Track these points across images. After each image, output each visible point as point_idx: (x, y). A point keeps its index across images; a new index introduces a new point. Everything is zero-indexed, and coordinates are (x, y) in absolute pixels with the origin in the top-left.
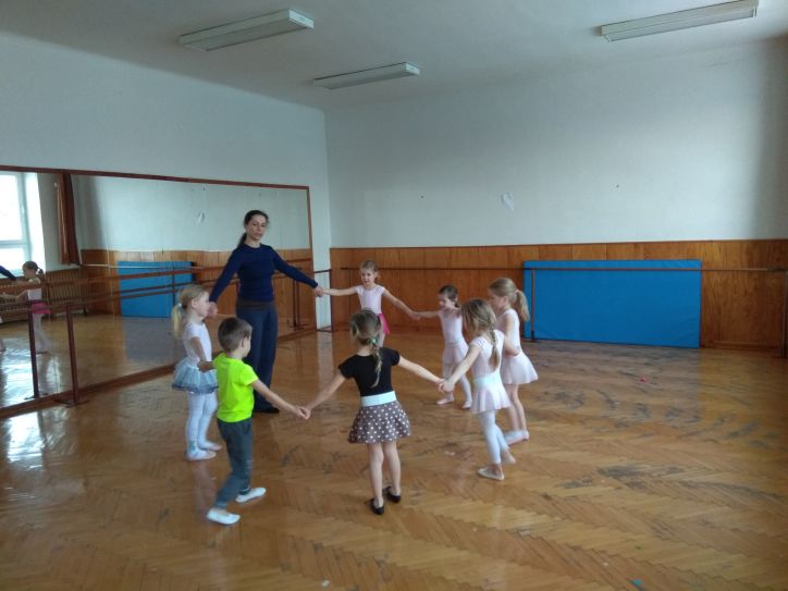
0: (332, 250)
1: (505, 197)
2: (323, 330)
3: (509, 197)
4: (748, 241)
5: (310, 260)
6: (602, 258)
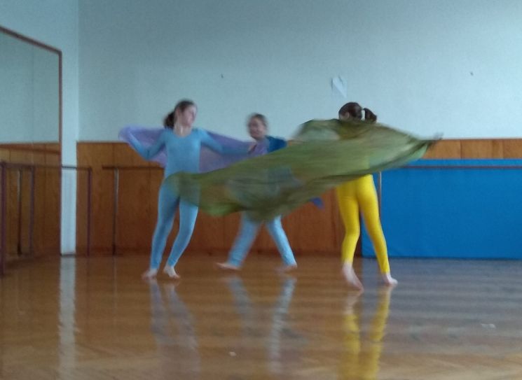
0: (80, 144)
1: (336, 81)
2: (68, 256)
3: (341, 80)
5: (58, 153)
6: (456, 156)
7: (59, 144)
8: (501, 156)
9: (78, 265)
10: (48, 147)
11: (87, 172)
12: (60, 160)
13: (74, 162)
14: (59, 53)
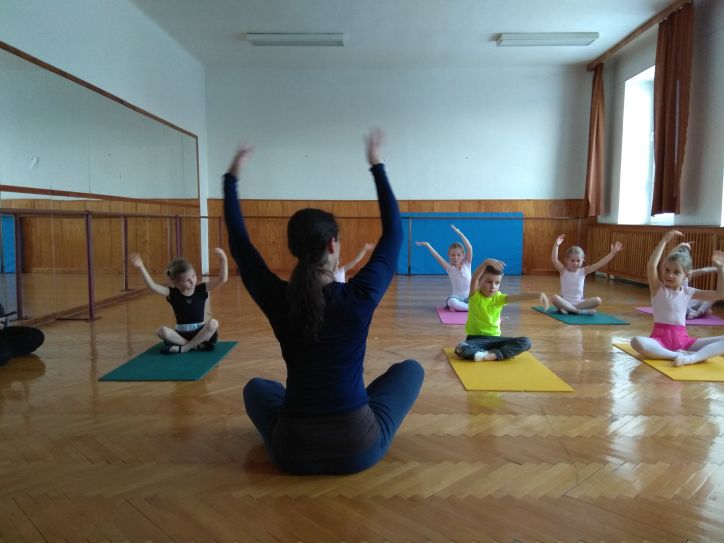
0: (209, 200)
4: (551, 200)
5: (197, 206)
6: (456, 211)
7: (198, 200)
8: (483, 211)
10: (188, 203)
12: (199, 212)
13: (208, 214)
14: (196, 137)
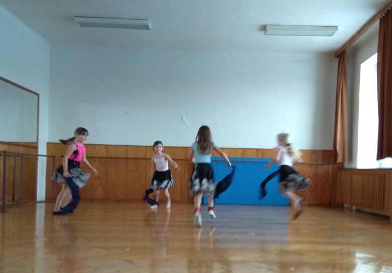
1: (184, 117)
5: (36, 148)
6: (240, 156)
7: (37, 143)
8: (260, 157)
9: (46, 207)
10: (30, 145)
11: (52, 159)
12: (37, 151)
13: (45, 153)
14: (38, 95)
